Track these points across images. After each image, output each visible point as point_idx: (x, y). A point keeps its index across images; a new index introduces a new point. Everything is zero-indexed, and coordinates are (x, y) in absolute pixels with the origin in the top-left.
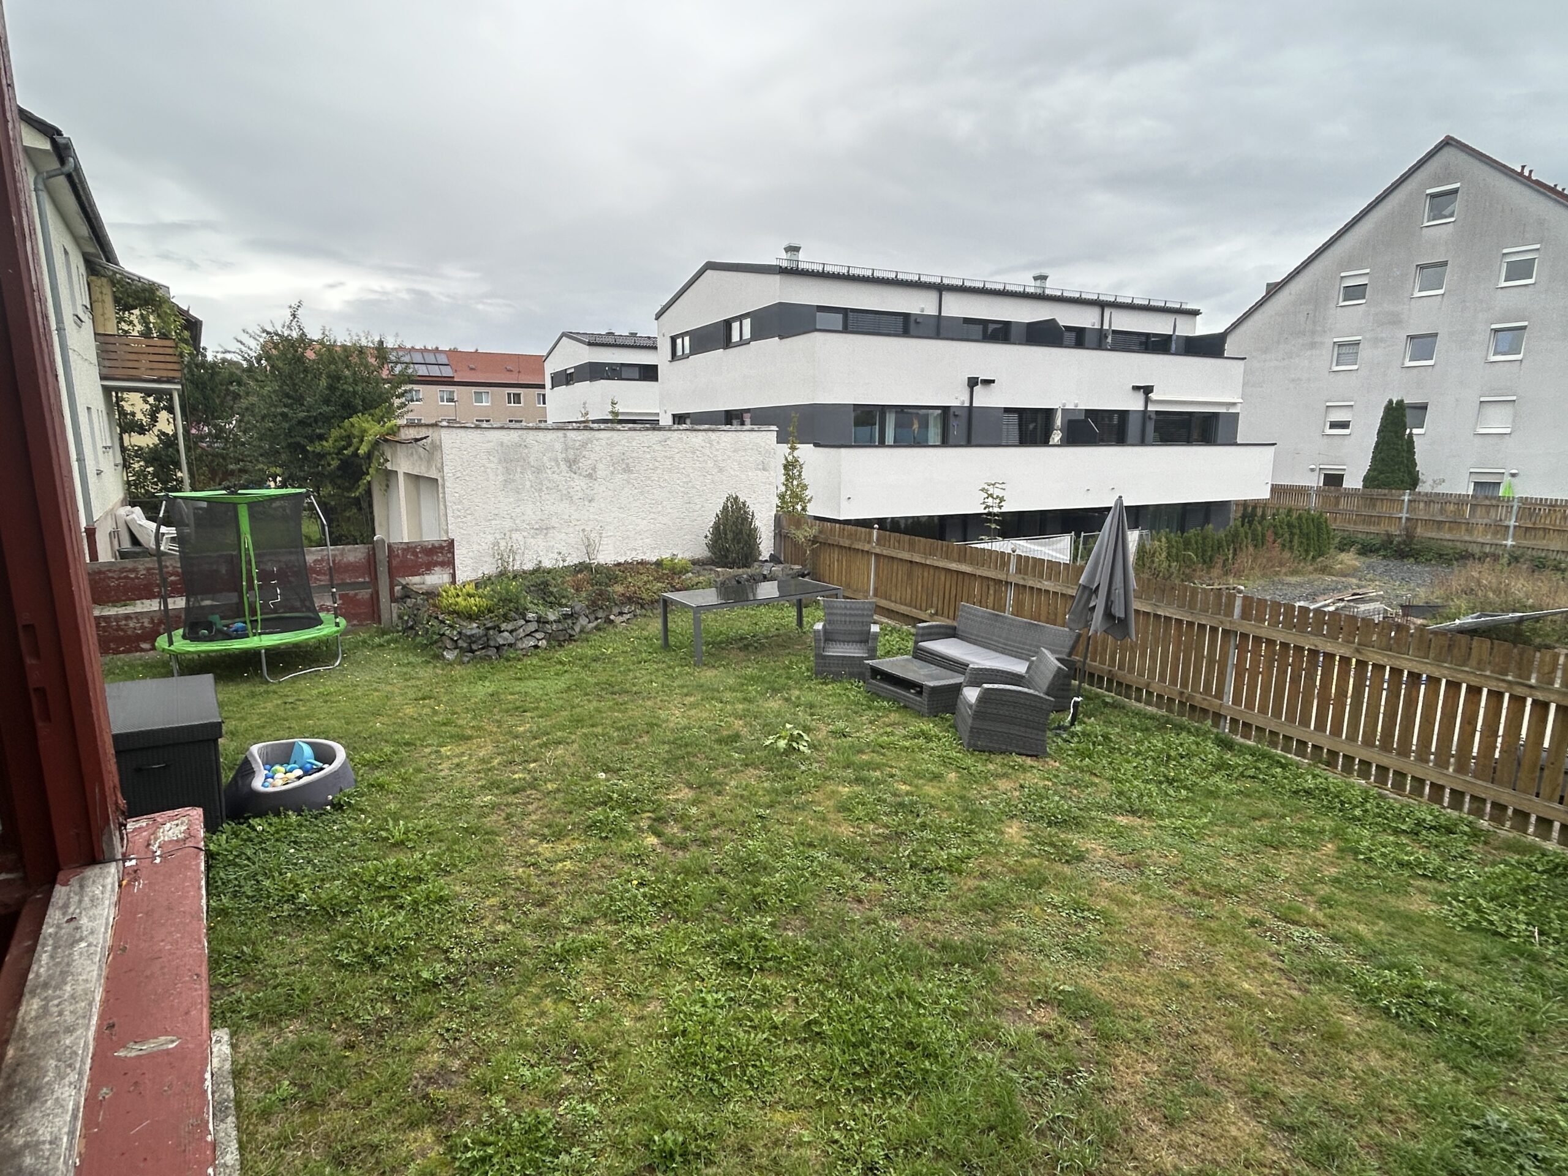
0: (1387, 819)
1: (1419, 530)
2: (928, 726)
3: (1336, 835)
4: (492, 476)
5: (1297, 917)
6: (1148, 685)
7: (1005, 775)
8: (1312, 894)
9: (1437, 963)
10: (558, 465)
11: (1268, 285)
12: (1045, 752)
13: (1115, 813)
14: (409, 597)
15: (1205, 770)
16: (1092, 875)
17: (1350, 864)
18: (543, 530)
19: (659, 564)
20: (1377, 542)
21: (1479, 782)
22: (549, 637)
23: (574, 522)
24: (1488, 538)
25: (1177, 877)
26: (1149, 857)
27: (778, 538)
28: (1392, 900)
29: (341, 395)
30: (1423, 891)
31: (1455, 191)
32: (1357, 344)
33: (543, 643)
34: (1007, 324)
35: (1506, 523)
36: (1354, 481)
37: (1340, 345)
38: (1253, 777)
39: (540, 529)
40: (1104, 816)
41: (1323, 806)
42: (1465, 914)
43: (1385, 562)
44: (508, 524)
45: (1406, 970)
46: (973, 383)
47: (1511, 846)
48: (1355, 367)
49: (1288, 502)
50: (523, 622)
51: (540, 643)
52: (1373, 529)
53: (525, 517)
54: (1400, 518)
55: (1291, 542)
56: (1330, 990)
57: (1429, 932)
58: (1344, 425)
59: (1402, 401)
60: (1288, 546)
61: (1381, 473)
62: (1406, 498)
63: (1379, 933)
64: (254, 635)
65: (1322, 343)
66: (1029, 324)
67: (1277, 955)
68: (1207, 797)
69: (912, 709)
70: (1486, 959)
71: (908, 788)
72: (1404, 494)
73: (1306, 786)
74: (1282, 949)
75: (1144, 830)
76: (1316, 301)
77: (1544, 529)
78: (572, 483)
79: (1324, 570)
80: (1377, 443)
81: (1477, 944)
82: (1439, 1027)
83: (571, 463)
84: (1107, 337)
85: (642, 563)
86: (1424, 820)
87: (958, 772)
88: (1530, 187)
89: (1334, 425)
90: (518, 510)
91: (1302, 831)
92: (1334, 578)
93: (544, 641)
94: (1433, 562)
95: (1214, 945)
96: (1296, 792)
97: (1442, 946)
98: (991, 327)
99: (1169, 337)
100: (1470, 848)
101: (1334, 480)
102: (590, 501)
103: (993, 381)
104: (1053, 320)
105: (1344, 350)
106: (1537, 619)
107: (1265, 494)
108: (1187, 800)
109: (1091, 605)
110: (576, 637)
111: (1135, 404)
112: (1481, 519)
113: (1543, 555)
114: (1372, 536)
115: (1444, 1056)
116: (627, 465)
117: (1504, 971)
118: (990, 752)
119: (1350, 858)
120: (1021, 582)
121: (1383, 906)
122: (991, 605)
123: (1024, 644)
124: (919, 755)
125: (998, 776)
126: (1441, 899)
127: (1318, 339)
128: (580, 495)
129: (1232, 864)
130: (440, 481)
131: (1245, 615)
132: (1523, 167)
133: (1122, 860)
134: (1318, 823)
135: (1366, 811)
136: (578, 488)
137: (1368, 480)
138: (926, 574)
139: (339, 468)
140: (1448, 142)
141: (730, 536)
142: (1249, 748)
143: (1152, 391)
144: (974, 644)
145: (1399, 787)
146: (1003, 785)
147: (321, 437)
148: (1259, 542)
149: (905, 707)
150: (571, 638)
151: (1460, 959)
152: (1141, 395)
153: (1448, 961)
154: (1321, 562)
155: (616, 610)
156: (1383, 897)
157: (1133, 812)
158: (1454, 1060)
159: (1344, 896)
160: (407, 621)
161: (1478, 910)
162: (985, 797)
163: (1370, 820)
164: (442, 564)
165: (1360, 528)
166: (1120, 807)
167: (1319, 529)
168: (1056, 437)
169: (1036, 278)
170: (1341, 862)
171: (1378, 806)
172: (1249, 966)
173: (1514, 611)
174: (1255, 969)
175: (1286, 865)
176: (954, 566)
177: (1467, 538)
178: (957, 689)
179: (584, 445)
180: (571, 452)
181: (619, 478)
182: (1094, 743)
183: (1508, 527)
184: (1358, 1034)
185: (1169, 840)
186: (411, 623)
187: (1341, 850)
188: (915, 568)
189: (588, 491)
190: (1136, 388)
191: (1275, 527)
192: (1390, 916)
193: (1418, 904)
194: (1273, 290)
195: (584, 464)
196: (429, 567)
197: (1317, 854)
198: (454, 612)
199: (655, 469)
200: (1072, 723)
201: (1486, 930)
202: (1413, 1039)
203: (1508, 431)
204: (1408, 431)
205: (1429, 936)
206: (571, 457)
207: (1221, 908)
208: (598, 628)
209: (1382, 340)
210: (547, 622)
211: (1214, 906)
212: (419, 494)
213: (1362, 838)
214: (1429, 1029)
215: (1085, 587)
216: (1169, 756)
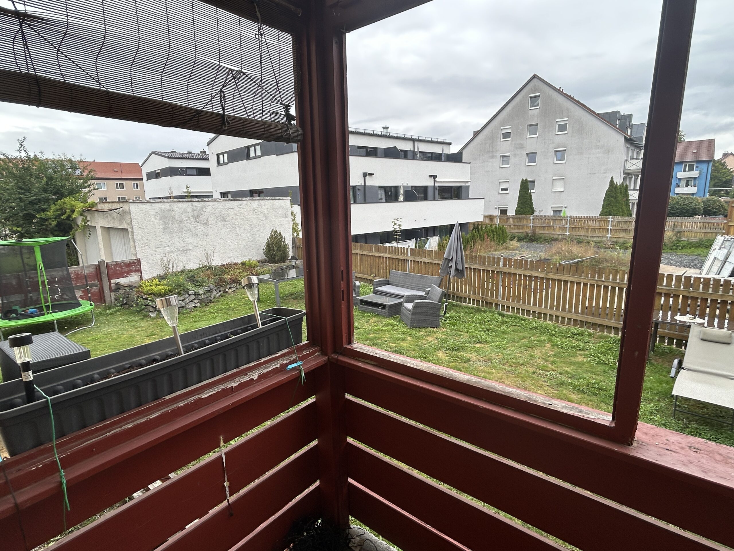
0: (563, 333)
1: (537, 230)
2: (391, 321)
3: (549, 341)
4: (157, 226)
5: (546, 369)
6: (469, 296)
7: (428, 335)
8: (548, 361)
9: (592, 376)
10: (190, 219)
11: (474, 132)
12: (439, 325)
13: (474, 344)
14: (120, 289)
15: (498, 325)
16: (475, 366)
17: (556, 350)
18: (185, 251)
19: (243, 264)
20: (523, 236)
21: (589, 317)
22: (201, 302)
23: (199, 246)
24: (560, 232)
25: (504, 361)
26: (491, 357)
27: (294, 248)
28: (573, 359)
29: (54, 187)
30: (580, 355)
31: (539, 96)
32: (509, 156)
33: (198, 305)
34: (376, 149)
35: (566, 226)
36: (511, 212)
37: (503, 157)
38: (515, 325)
39: (183, 251)
40: (471, 345)
41: (542, 332)
42: (595, 359)
43: (527, 244)
44: (167, 249)
45: (584, 379)
46: (365, 175)
47: (601, 337)
48: (508, 166)
49: (489, 222)
50: (187, 296)
51: (197, 305)
52: (521, 231)
53: (175, 245)
54: (530, 226)
55: (493, 238)
56: (565, 389)
57: (586, 366)
58: (506, 189)
59: (527, 179)
60: (492, 240)
61: (521, 208)
62: (532, 218)
63: (573, 369)
64: (48, 314)
65: (496, 156)
66: (385, 149)
67: (545, 381)
68: (503, 334)
69: (381, 315)
70: (605, 372)
71: (395, 345)
72: (531, 216)
73: (534, 326)
74: (546, 379)
75: (487, 348)
76: (492, 138)
77: (578, 228)
78: (197, 228)
79: (506, 248)
80: (519, 196)
81: (601, 368)
82: (599, 393)
83: (196, 218)
84: (417, 155)
85: (235, 264)
86: (574, 332)
87: (410, 337)
88: (563, 95)
89: (503, 190)
90: (171, 242)
91: (538, 341)
92: (511, 251)
93: (198, 304)
94: (543, 243)
95: (525, 382)
96: (531, 329)
97: (591, 370)
98: (369, 150)
99: (440, 155)
100: (590, 339)
101: (504, 212)
102: (206, 236)
103: (373, 174)
104: (395, 147)
105: (504, 159)
106: (582, 262)
107: (482, 219)
108: (496, 336)
109: (450, 266)
110: (213, 301)
111: (430, 183)
112: (558, 225)
113: (579, 237)
114: (521, 234)
115: (602, 401)
116: (223, 217)
117: (610, 374)
118: (419, 328)
119: (556, 348)
120: (413, 259)
121: (570, 361)
122: (400, 269)
123: (420, 284)
124: (393, 332)
125: (426, 336)
126: (586, 356)
127: (495, 154)
128: (201, 233)
129: (520, 355)
130: (130, 230)
131: (505, 265)
132: (560, 88)
133: (483, 359)
134: (542, 338)
135: (556, 332)
136: (200, 230)
137: (517, 212)
138: (369, 259)
139: (56, 226)
140: (535, 77)
141: (276, 249)
142: (510, 315)
143: (436, 177)
144: (398, 286)
145: (563, 322)
146: (430, 339)
147: (44, 210)
148: (482, 239)
149: (378, 315)
150: (211, 302)
151: (598, 373)
152: (432, 179)
153: (595, 374)
154: (505, 245)
155: (228, 287)
156: (570, 358)
157: (480, 342)
158: (606, 402)
159: (558, 360)
160: (123, 301)
161: (599, 358)
162: (425, 344)
163: (558, 335)
164: (135, 271)
165: (516, 231)
166: (475, 341)
167: (503, 232)
168: (401, 198)
169: (384, 128)
170: (553, 349)
171: (559, 330)
172: (538, 386)
173: (575, 259)
174: (540, 387)
175: (537, 353)
176: (382, 255)
177: (553, 233)
178: (401, 304)
179: (202, 209)
180: (195, 212)
181: (220, 224)
182: (456, 320)
183: (567, 227)
184: (577, 400)
185: (496, 350)
186: (125, 302)
187: (552, 346)
188: (364, 257)
189: (205, 231)
190: (430, 176)
191: (487, 232)
192: (574, 364)
193: (580, 359)
194: (476, 134)
195: (202, 218)
196: (128, 273)
197: (546, 348)
198: (152, 293)
199: (236, 219)
200: (445, 313)
201: (602, 363)
202: (592, 398)
203: (563, 190)
204: (529, 192)
205: (587, 368)
206: (196, 215)
207: (522, 370)
208: (221, 296)
209: (518, 155)
210: (199, 295)
211: (519, 369)
212: (109, 237)
213: (557, 341)
214: (596, 395)
215: (446, 259)
216: (484, 321)
